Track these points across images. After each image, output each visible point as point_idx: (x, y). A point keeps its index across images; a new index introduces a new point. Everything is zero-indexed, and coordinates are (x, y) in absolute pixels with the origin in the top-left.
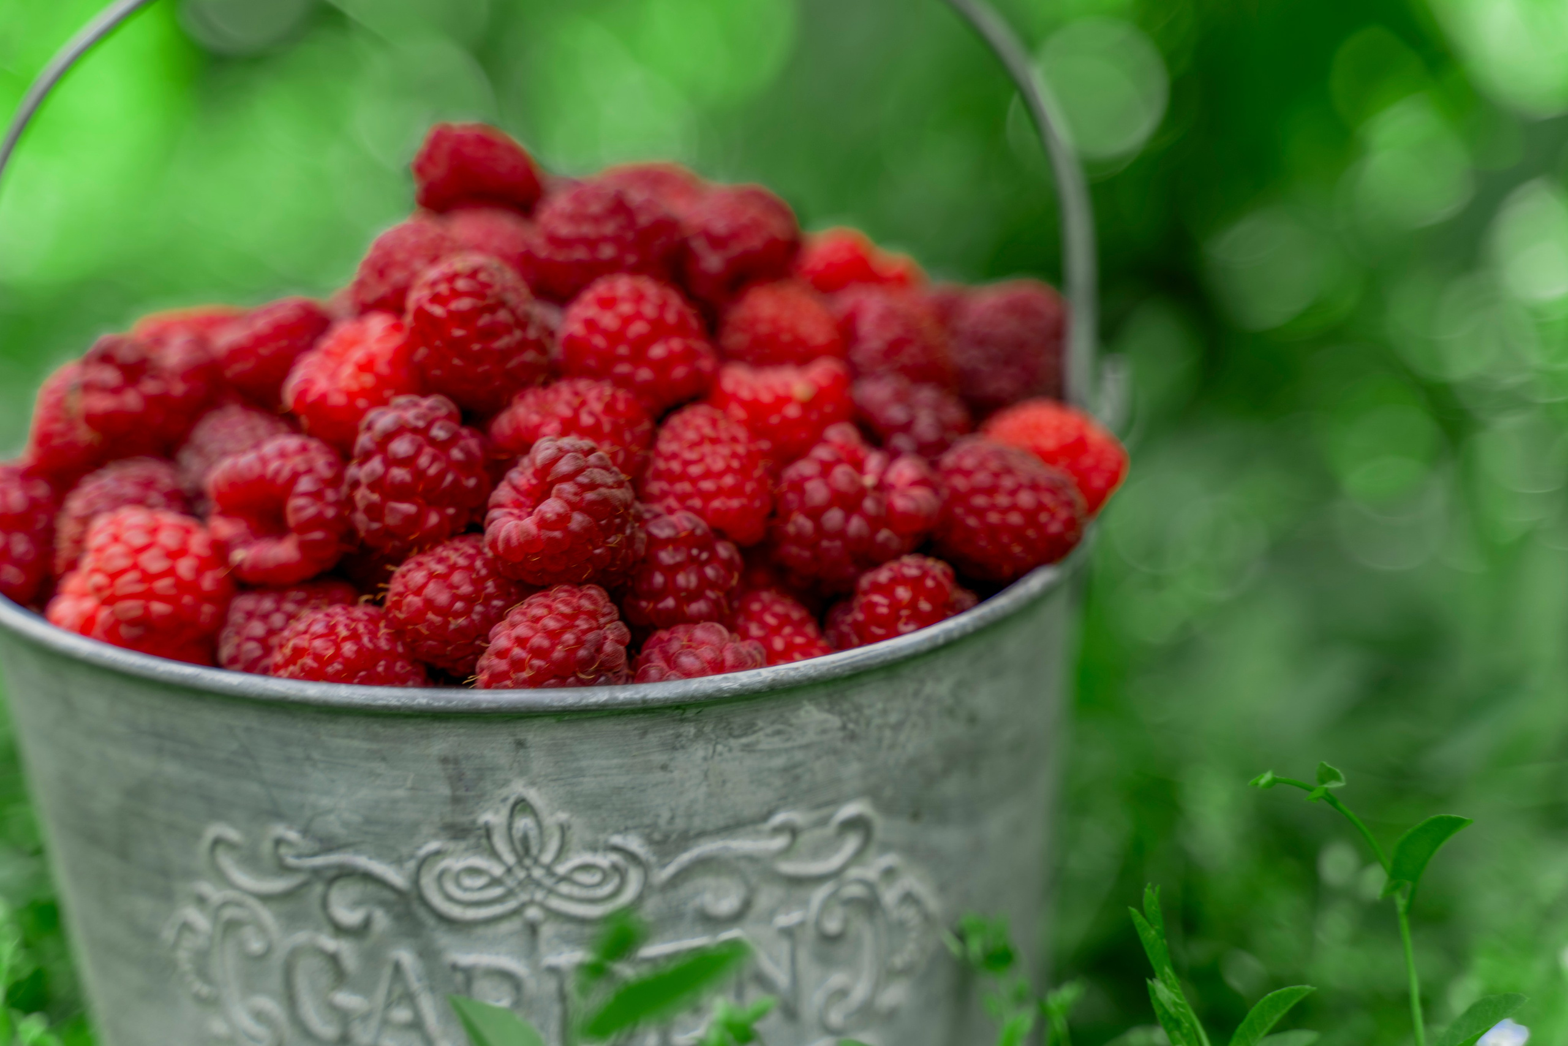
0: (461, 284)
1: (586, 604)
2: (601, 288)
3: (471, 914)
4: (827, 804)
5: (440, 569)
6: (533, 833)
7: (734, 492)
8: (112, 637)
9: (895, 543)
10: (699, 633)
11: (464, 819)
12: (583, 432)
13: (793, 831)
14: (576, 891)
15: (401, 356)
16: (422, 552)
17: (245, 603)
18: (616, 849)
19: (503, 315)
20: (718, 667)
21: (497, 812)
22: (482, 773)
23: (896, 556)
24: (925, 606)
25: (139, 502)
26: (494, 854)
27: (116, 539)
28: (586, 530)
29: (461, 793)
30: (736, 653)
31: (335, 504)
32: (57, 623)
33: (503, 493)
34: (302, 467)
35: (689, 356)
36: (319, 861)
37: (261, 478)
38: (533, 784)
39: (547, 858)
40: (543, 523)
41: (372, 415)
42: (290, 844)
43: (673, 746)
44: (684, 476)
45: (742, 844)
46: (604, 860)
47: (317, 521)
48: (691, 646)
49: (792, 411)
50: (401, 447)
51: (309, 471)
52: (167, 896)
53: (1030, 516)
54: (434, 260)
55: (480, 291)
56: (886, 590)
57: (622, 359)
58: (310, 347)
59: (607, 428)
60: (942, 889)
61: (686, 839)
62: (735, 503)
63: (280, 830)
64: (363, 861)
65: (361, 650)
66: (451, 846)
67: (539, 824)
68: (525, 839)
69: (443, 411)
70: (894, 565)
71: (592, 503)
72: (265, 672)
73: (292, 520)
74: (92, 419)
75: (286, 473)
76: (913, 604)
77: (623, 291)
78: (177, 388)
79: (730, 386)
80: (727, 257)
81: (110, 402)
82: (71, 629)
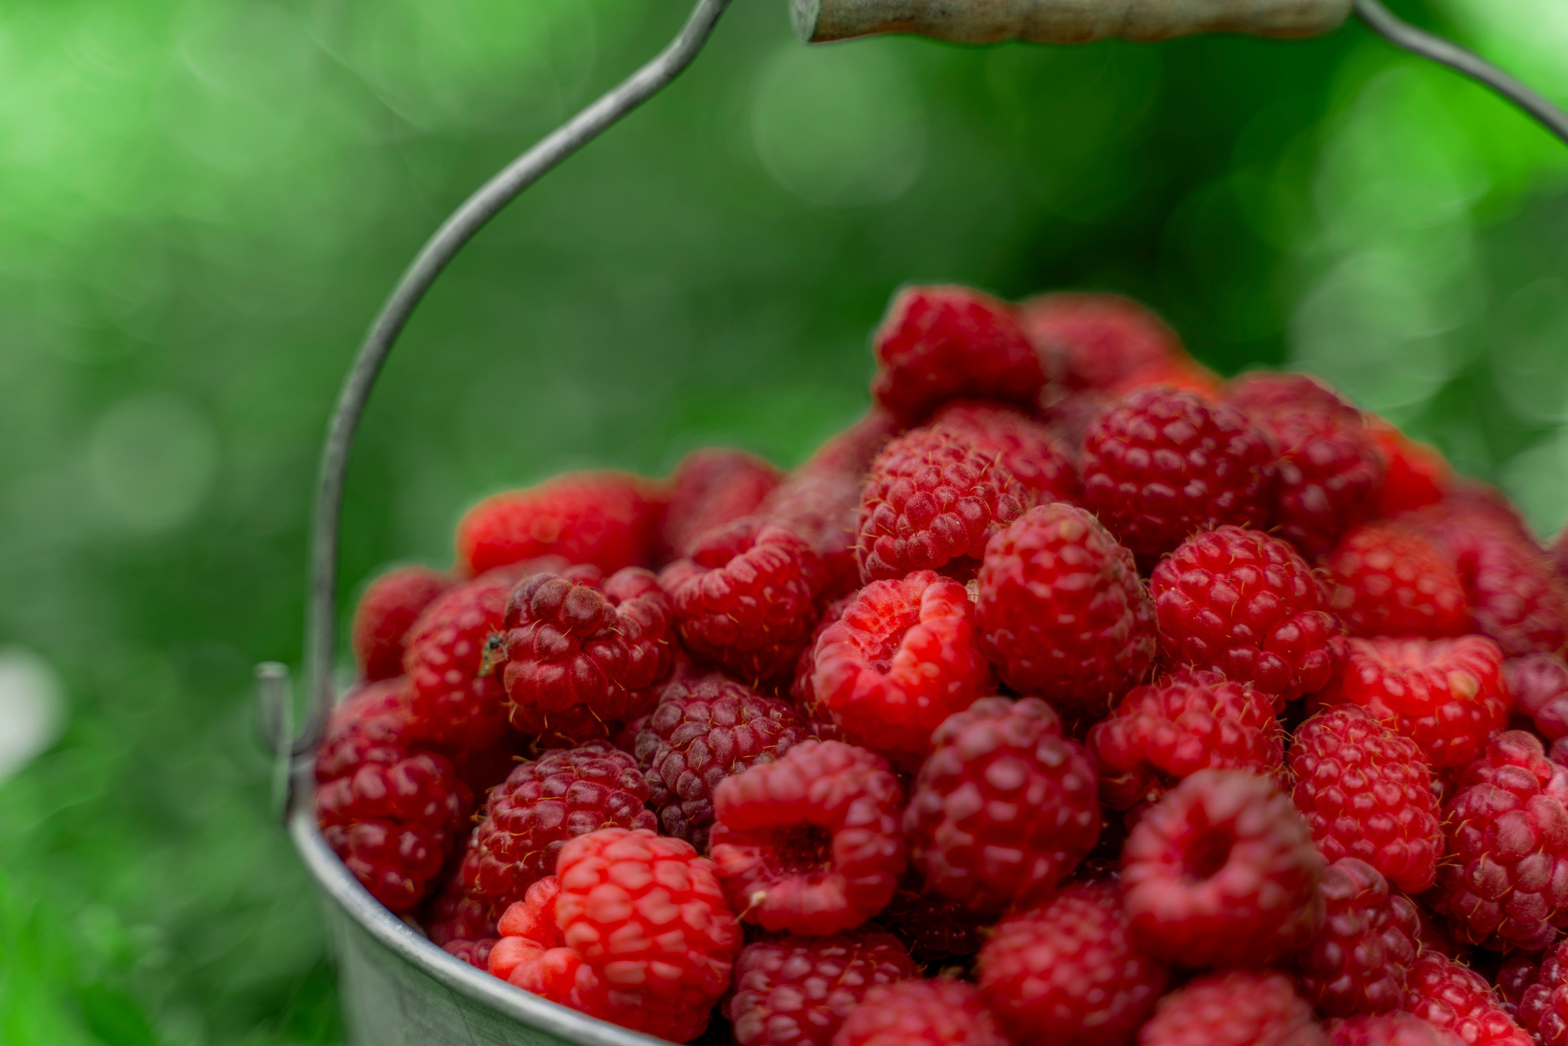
0: (1070, 555)
1: (1275, 1003)
5: (1069, 945)
7: (1415, 830)
10: (1399, 1034)
16: (1028, 913)
17: (765, 958)
19: (1114, 591)
25: (610, 815)
28: (1277, 905)
33: (1145, 839)
34: (852, 789)
35: (1322, 636)
37: (804, 801)
40: (1225, 898)
41: (950, 725)
44: (1348, 808)
47: (877, 862)
49: (1451, 710)
50: (1004, 774)
51: (861, 793)
55: (1090, 564)
57: (1241, 641)
59: (1256, 749)
62: (1415, 847)
69: (1045, 722)
71: (1283, 869)
73: (840, 858)
75: (836, 797)
77: (1237, 552)
78: (638, 653)
79: (1369, 675)
80: (1329, 493)
81: (554, 673)
82: (533, 989)
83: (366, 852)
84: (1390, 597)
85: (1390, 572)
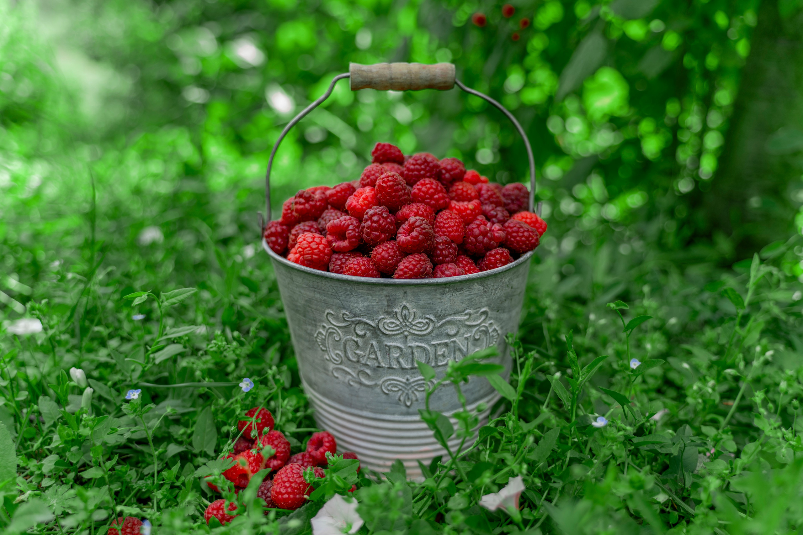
0: (390, 178)
1: (422, 258)
2: (422, 181)
3: (391, 333)
4: (478, 308)
5: (385, 248)
6: (407, 314)
7: (456, 231)
8: (303, 263)
9: (495, 245)
10: (450, 266)
11: (390, 310)
12: (420, 215)
13: (470, 314)
14: (417, 328)
15: (374, 196)
16: (380, 244)
17: (336, 256)
18: (427, 318)
19: (400, 186)
20: (455, 274)
21: (399, 309)
22: (395, 299)
23: (495, 248)
24: (503, 260)
25: (309, 231)
26: (398, 319)
27: (304, 240)
28: (423, 239)
29: (390, 304)
30: (459, 271)
31: (358, 232)
32: (289, 260)
33: (401, 230)
34: (350, 223)
35: (443, 198)
36: (353, 319)
37: (340, 225)
38: (408, 302)
39: (410, 320)
40: (412, 238)
41: (367, 210)
42: (346, 314)
43: (443, 293)
44: (444, 227)
45: (458, 318)
46: (424, 321)
47: (354, 236)
48: (448, 269)
49: (468, 212)
50: (375, 218)
51: (352, 224)
52: (316, 326)
53: (527, 238)
54: (382, 173)
55: (395, 180)
56: (494, 256)
57: (428, 198)
58: (352, 194)
59: (425, 215)
60: (502, 328)
61: (445, 316)
62: (457, 234)
63: (344, 311)
64: (364, 320)
65: (365, 268)
66: (387, 316)
67: (409, 312)
68: (405, 315)
69: (385, 210)
70: (496, 250)
71: (424, 233)
72: (341, 273)
73: (347, 236)
74: (297, 211)
75: (346, 224)
76: (501, 259)
77: (427, 182)
78: (318, 204)
79: (453, 205)
80: (450, 175)
81: (302, 207)
82: (293, 261)
83: (272, 242)
84: (462, 194)
85: (462, 189)
